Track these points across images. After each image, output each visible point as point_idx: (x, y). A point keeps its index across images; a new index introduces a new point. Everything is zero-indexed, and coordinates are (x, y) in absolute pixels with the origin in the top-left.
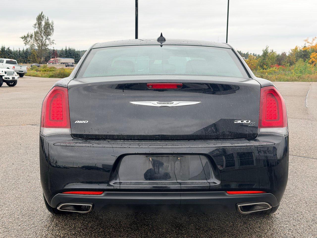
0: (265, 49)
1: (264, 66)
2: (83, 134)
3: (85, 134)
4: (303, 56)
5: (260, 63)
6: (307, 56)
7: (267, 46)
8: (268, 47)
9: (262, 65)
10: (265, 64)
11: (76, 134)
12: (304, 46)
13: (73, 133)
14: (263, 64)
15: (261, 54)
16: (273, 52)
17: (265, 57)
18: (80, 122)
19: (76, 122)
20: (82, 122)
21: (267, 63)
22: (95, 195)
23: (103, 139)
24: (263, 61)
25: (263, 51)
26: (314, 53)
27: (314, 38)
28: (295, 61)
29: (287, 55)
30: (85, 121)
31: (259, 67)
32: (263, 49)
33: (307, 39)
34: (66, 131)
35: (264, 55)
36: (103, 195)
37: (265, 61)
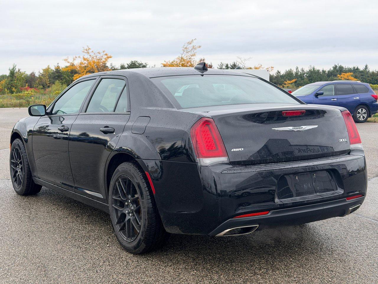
0: (11, 68)
1: (12, 89)
2: (240, 161)
3: (242, 161)
4: (56, 77)
5: (8, 85)
6: (62, 78)
7: (14, 64)
8: (16, 65)
9: (9, 88)
10: (14, 86)
11: (235, 161)
12: (57, 65)
13: (231, 161)
14: (12, 86)
15: (8, 73)
16: (20, 71)
17: (13, 78)
18: (236, 150)
19: (232, 150)
20: (238, 150)
21: (16, 85)
22: (262, 216)
23: (258, 164)
24: (11, 82)
25: (10, 70)
26: (77, 74)
27: (74, 57)
28: (49, 83)
29: (37, 75)
30: (241, 149)
31: (6, 90)
32: (10, 68)
33: (67, 58)
34: (224, 159)
35: (12, 76)
36: (269, 214)
37: (13, 82)
